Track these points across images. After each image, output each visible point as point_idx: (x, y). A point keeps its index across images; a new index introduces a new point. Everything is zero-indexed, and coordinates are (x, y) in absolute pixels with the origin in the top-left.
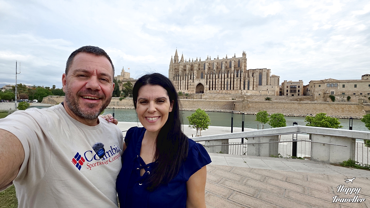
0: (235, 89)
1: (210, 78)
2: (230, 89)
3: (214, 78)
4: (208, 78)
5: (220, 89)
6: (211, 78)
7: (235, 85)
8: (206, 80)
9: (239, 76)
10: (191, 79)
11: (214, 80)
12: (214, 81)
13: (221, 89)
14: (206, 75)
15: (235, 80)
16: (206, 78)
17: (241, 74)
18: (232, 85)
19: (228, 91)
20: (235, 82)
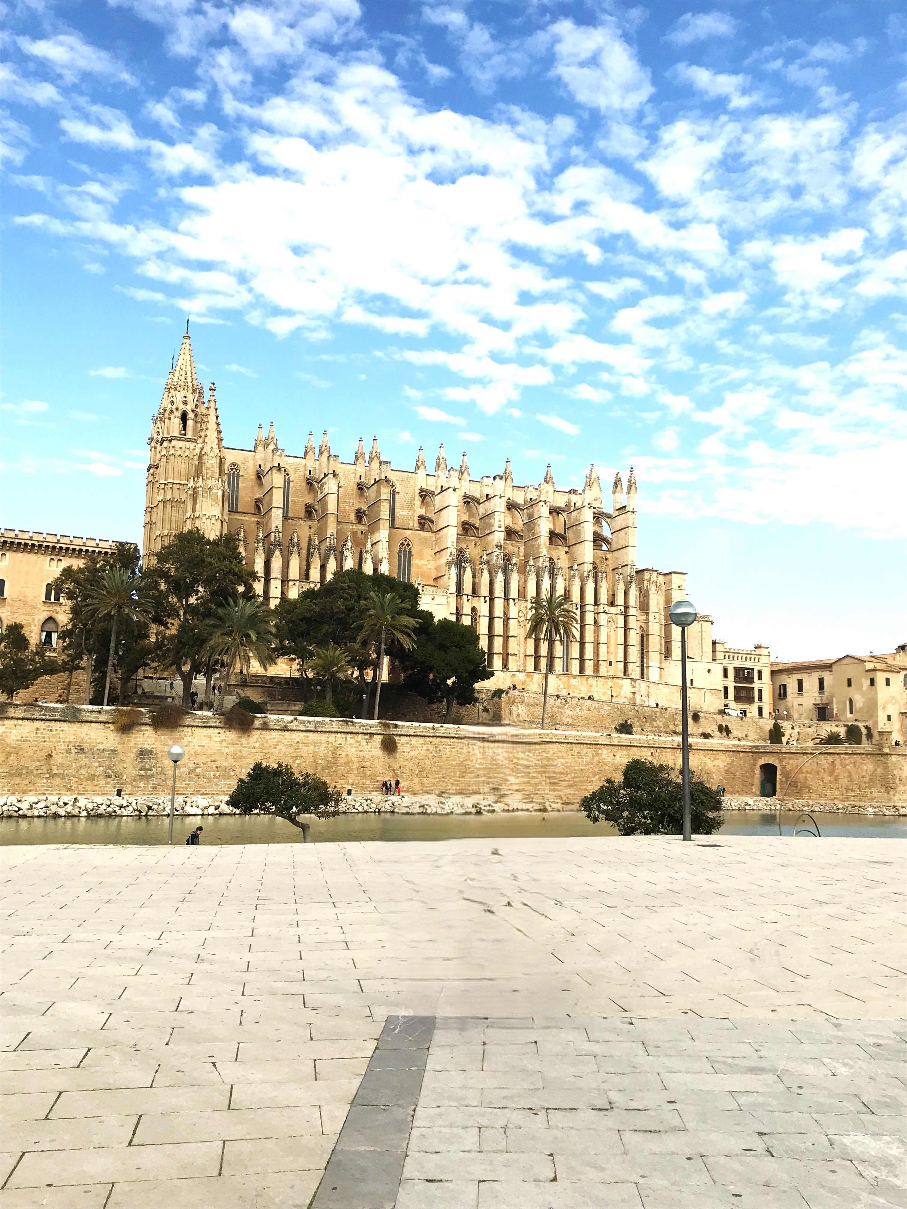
0: (604, 669)
1: (475, 592)
2: (582, 669)
3: (499, 591)
4: (467, 588)
5: (530, 667)
6: (484, 591)
7: (603, 649)
8: (453, 599)
9: (620, 600)
11: (499, 604)
12: (499, 611)
13: (536, 668)
14: (454, 571)
15: (603, 619)
16: (453, 589)
17: (626, 593)
18: (589, 649)
19: (573, 681)
20: (603, 631)
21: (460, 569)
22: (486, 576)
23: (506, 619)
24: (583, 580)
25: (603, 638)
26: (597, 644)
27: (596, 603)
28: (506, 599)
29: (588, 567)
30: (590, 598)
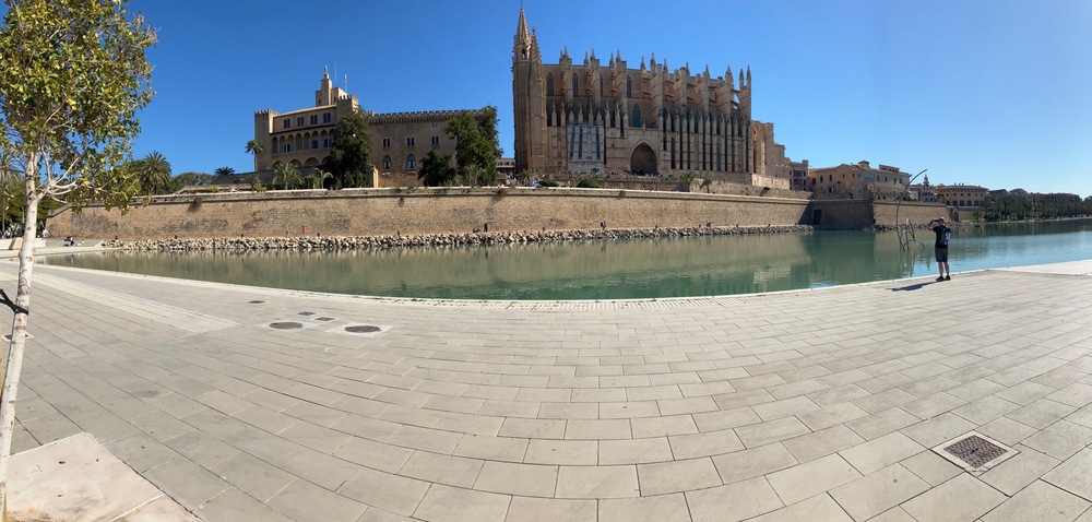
0: (737, 169)
1: (673, 129)
2: (727, 169)
3: (684, 129)
4: (669, 127)
5: (701, 168)
6: (677, 128)
7: (736, 158)
8: (662, 134)
10: (613, 125)
11: (685, 135)
12: (685, 140)
13: (704, 169)
14: (661, 119)
15: (736, 143)
16: (662, 128)
18: (730, 158)
19: (721, 174)
20: (736, 150)
21: (665, 117)
22: (678, 120)
23: (689, 143)
24: (726, 123)
25: (736, 153)
26: (733, 156)
27: (733, 135)
28: (688, 133)
29: (728, 116)
30: (729, 132)
